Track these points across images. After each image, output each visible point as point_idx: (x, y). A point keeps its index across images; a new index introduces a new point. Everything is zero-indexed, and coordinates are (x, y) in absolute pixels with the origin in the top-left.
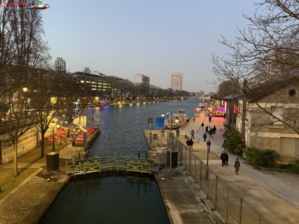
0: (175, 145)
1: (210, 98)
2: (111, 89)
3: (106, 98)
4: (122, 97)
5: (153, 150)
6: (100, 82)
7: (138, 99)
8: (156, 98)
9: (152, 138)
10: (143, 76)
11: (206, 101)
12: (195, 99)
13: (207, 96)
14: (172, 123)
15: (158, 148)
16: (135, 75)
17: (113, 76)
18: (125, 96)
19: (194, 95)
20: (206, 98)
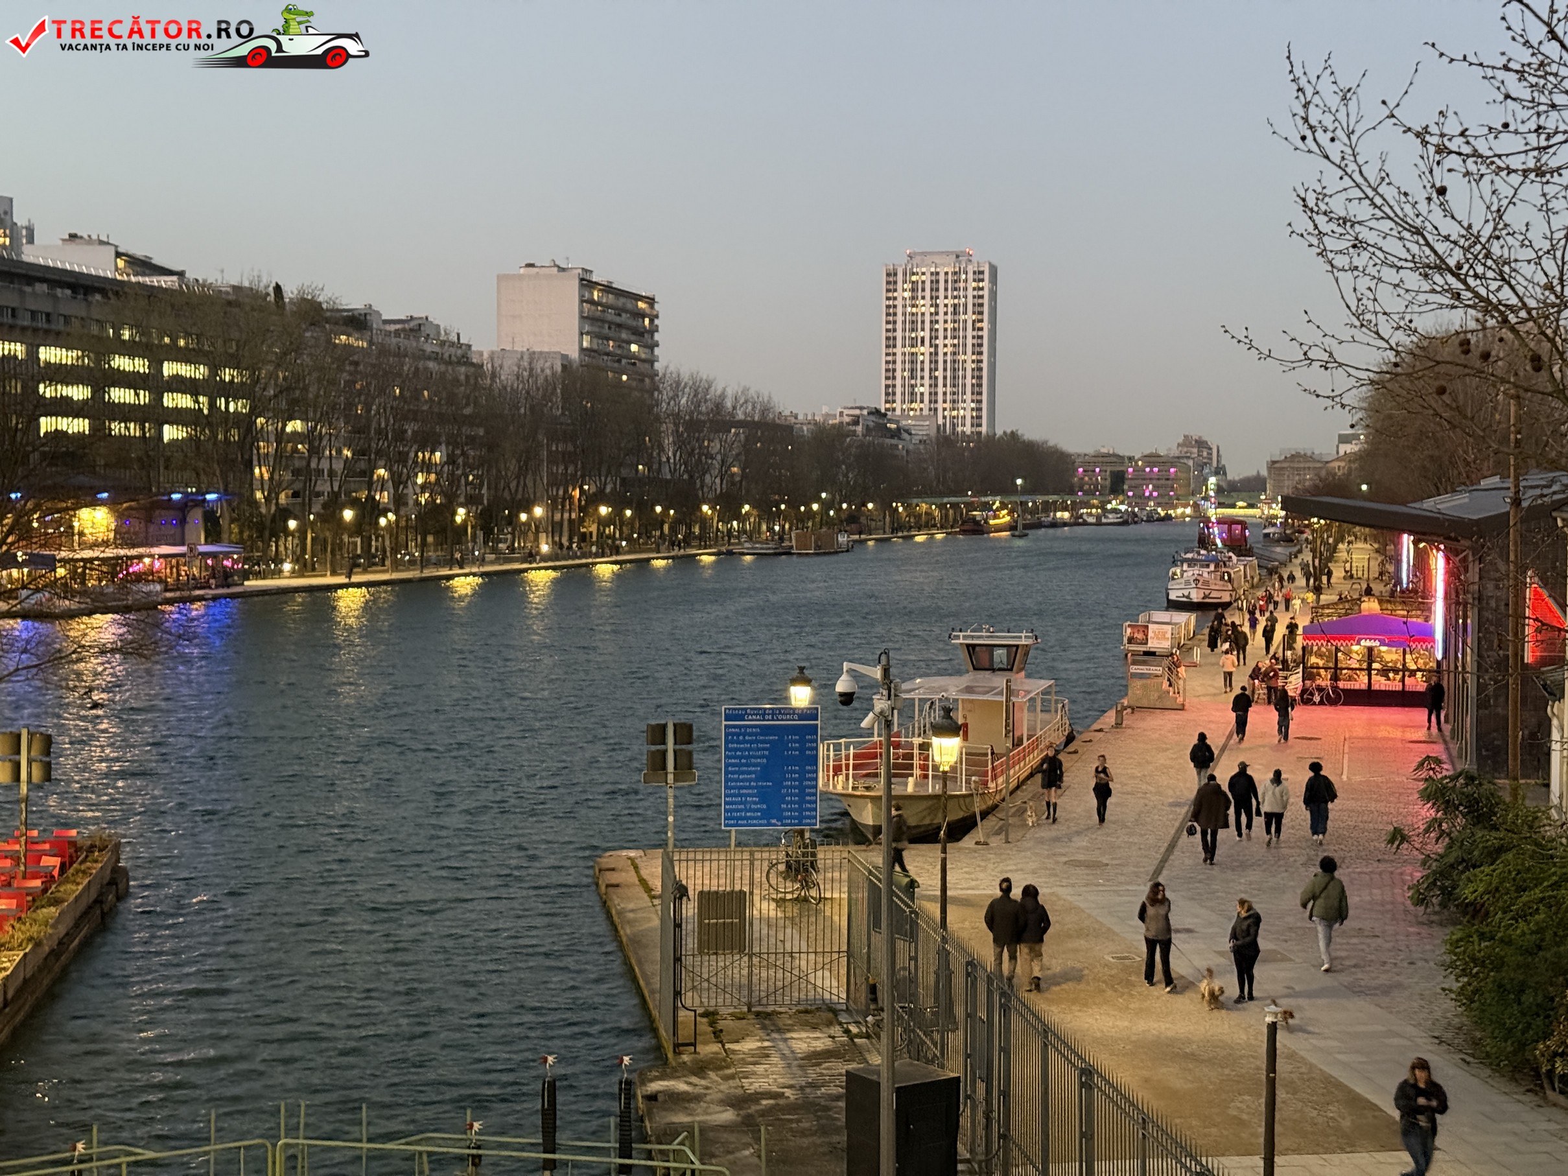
0: (927, 1002)
1: (1277, 511)
2: (245, 423)
3: (196, 517)
4: (370, 511)
5: (700, 1069)
6: (130, 350)
7: (537, 527)
8: (730, 510)
9: (690, 943)
10: (587, 283)
11: (1238, 546)
12: (1127, 520)
13: (1251, 489)
14: (902, 769)
15: (749, 1045)
16: (501, 278)
17: (266, 282)
18: (399, 502)
19: (1117, 484)
20: (1240, 511)
